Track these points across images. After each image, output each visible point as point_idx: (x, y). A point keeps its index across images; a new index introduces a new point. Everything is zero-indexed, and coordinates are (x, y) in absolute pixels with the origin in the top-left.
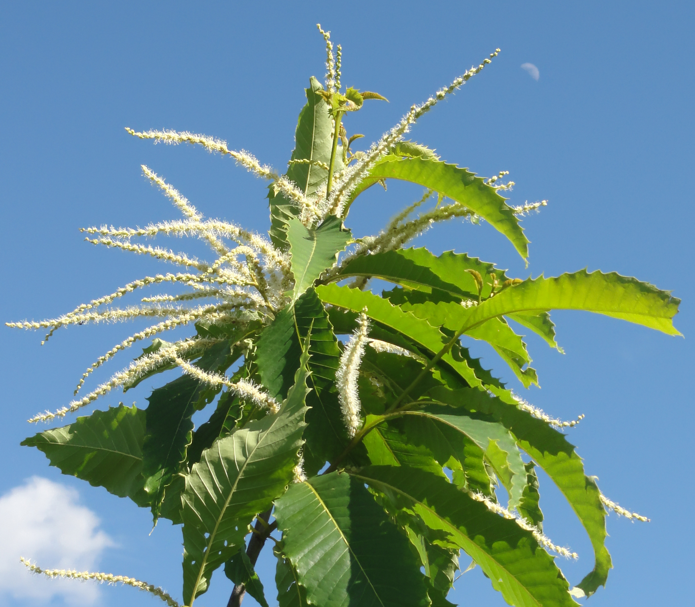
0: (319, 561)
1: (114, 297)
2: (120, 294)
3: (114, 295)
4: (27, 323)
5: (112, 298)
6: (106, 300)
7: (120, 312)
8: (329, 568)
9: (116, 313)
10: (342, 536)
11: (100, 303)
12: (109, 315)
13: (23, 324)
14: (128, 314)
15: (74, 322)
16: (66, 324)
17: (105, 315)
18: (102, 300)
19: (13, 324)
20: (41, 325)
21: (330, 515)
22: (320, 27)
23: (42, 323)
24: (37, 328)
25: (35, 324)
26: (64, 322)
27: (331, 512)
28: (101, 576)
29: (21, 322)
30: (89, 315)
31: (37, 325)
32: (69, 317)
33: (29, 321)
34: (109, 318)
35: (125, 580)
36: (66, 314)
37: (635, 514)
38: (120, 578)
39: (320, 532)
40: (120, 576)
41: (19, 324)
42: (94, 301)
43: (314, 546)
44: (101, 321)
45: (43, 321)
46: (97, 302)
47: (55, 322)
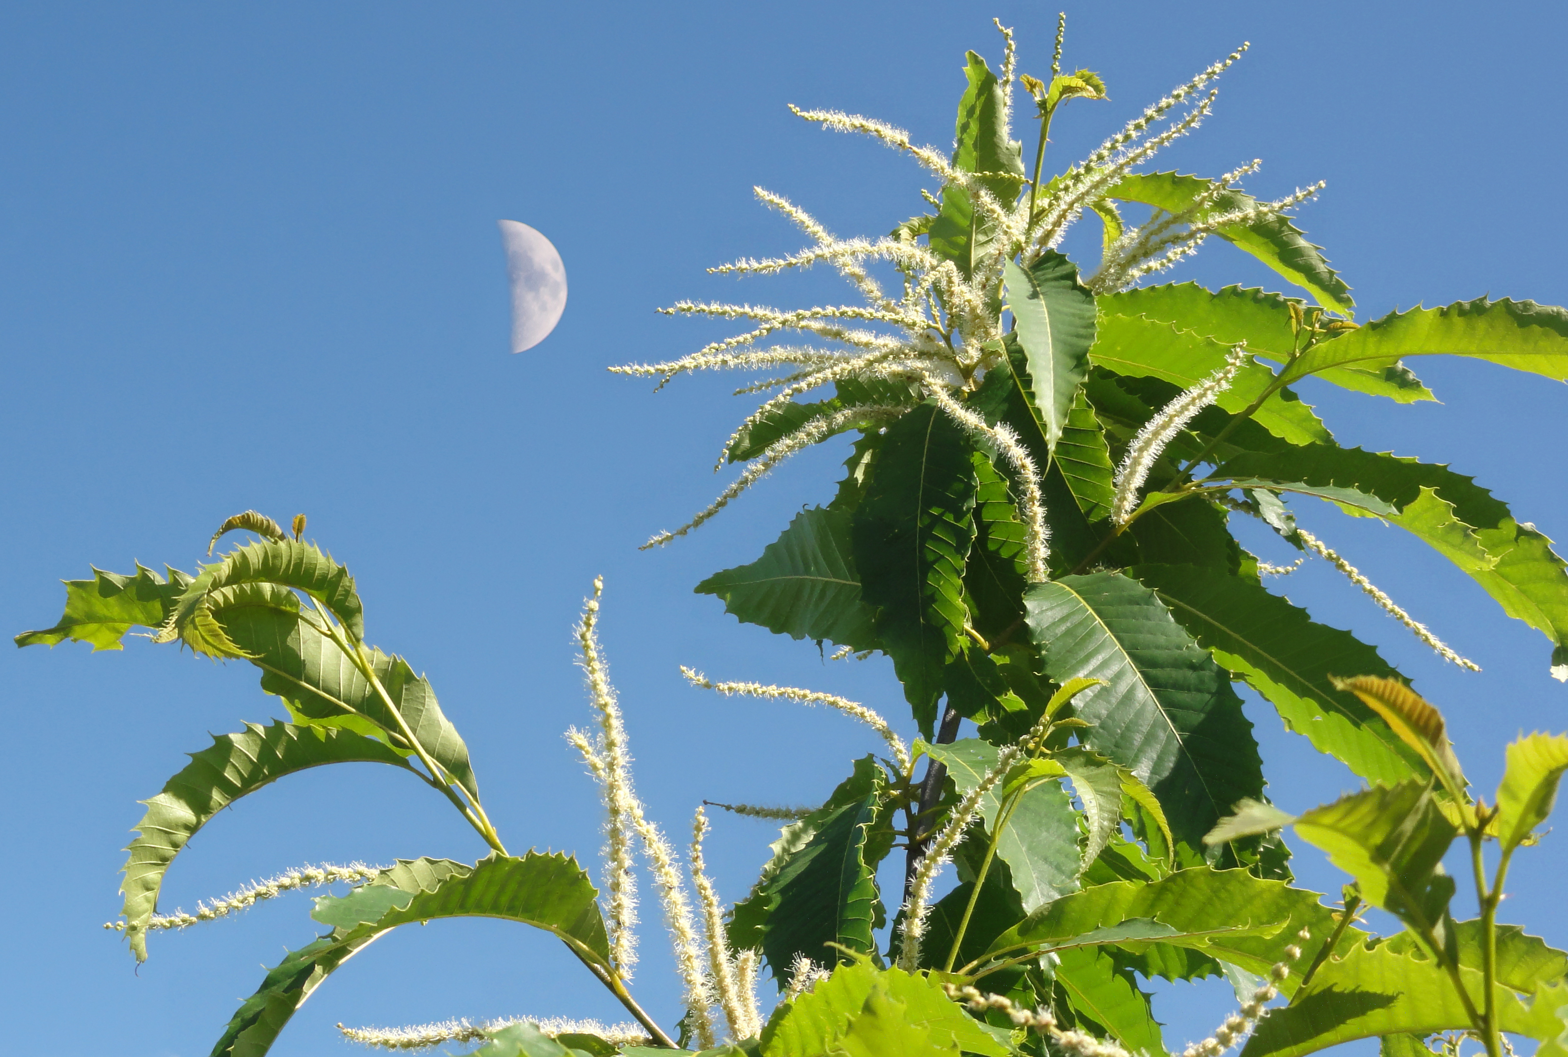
0: (1099, 692)
1: (756, 336)
2: (765, 332)
3: (757, 332)
4: (636, 367)
5: (754, 337)
6: (746, 339)
7: (761, 355)
8: (1114, 701)
9: (756, 356)
10: (1128, 658)
11: (738, 342)
12: (746, 358)
13: (631, 369)
14: (772, 358)
15: (701, 366)
16: (690, 368)
17: (742, 359)
18: (741, 339)
19: (619, 368)
20: (657, 370)
21: (1106, 628)
22: (998, 23)
23: (659, 367)
24: (651, 374)
25: (646, 367)
26: (687, 365)
27: (1108, 625)
28: (794, 693)
29: (629, 366)
30: (720, 357)
31: (652, 370)
32: (694, 358)
33: (641, 365)
34: (746, 363)
35: (827, 699)
36: (691, 354)
37: (1466, 660)
38: (821, 695)
39: (1096, 651)
40: (820, 693)
41: (627, 369)
42: (729, 340)
43: (1091, 669)
44: (736, 366)
45: (659, 364)
46: (733, 341)
47: (676, 365)
